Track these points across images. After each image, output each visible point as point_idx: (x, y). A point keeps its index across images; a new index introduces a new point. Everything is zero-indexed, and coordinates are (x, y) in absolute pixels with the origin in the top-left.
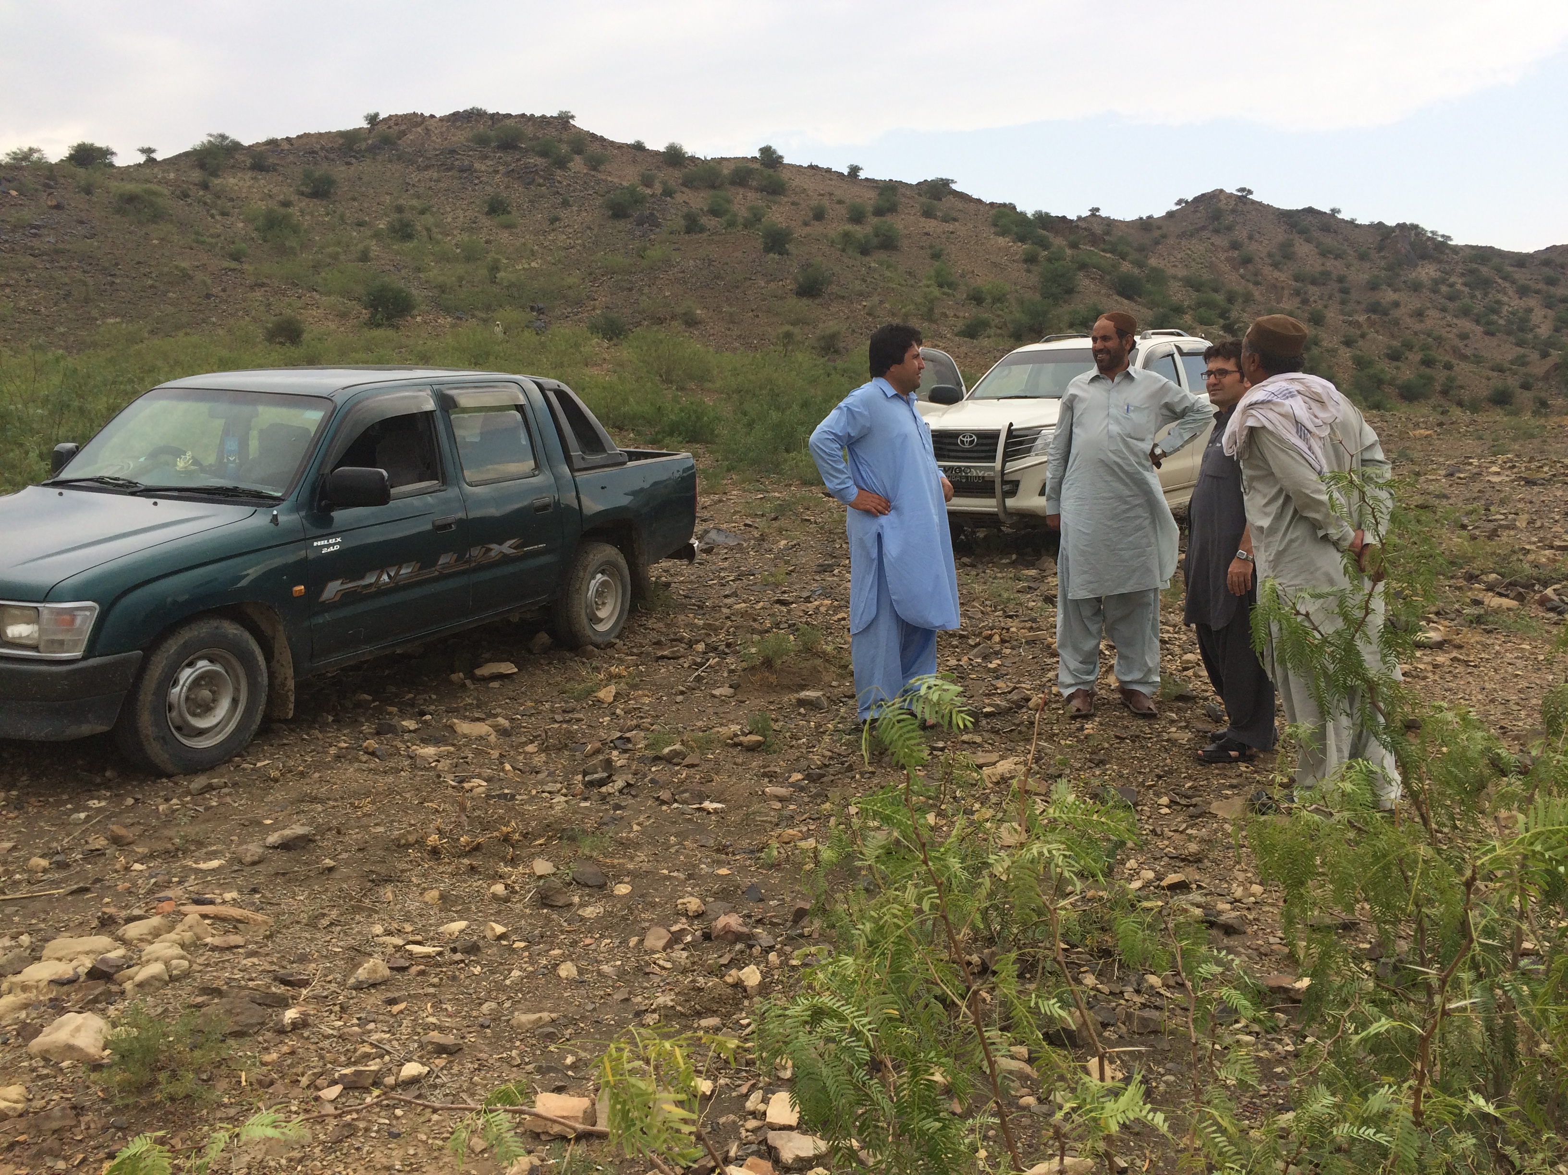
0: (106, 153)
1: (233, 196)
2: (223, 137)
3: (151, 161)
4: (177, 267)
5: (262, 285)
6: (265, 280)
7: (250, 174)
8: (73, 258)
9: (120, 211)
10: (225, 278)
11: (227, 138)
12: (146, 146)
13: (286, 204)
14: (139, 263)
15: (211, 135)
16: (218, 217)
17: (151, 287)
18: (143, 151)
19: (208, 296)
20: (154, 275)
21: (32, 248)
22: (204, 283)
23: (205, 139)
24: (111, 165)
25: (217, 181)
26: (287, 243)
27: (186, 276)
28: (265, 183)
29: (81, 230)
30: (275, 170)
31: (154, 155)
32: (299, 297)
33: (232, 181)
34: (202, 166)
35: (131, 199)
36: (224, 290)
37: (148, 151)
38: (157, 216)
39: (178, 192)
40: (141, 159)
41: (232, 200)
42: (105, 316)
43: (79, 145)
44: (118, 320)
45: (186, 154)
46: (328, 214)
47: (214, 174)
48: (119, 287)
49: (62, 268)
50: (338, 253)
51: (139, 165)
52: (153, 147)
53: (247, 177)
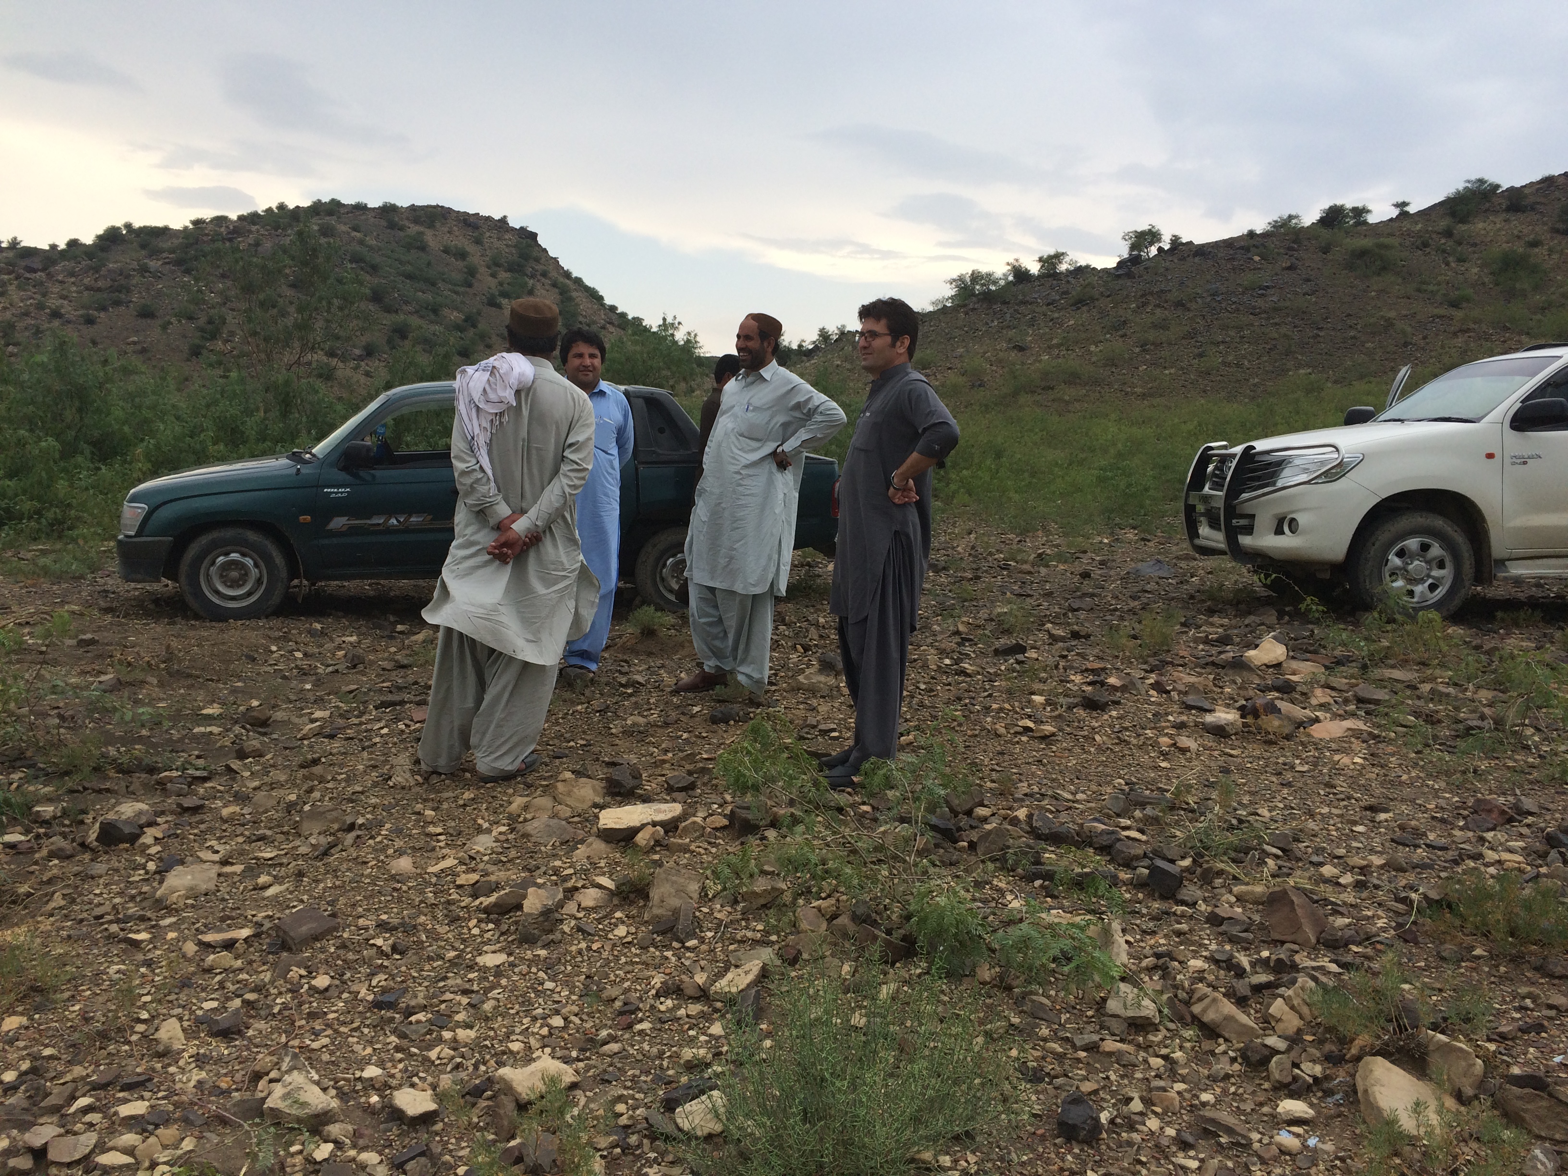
0: (1359, 212)
1: (1477, 240)
2: (1481, 181)
3: (1404, 215)
7: (1504, 215)
8: (1288, 315)
9: (1350, 266)
11: (1486, 182)
12: (1400, 200)
13: (1535, 244)
14: (1349, 315)
15: (1469, 182)
16: (1453, 265)
17: (1352, 338)
18: (1397, 205)
20: (1359, 327)
21: (1254, 308)
23: (1461, 186)
24: (1365, 223)
25: (1463, 227)
26: (1518, 286)
27: (1389, 324)
28: (1518, 224)
29: (1306, 288)
30: (1533, 209)
31: (1407, 209)
33: (1481, 225)
34: (1453, 214)
35: (1362, 253)
37: (1402, 205)
38: (1385, 269)
39: (1419, 242)
40: (1394, 213)
41: (1475, 245)
42: (1299, 366)
43: (1331, 208)
44: (1309, 371)
45: (1441, 204)
47: (1463, 220)
48: (1322, 340)
49: (1276, 324)
51: (1391, 220)
52: (1407, 200)
53: (1498, 220)
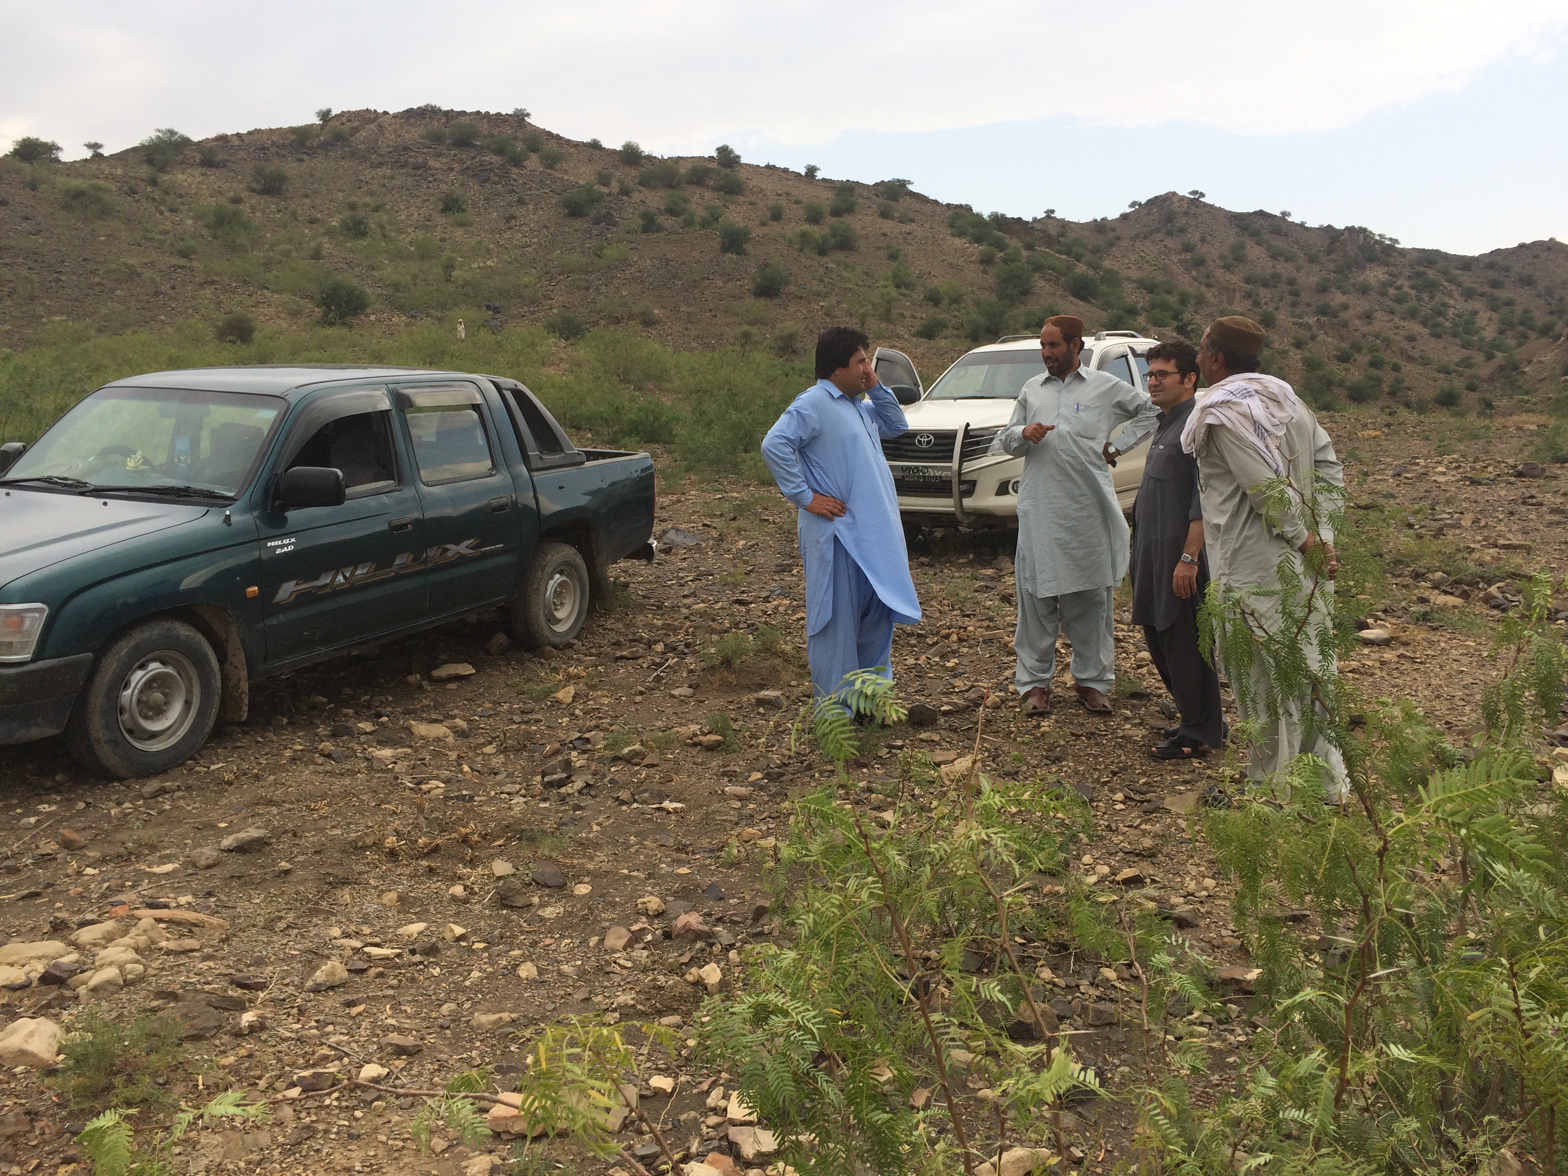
0: (52, 148)
1: (182, 192)
2: (172, 133)
3: (98, 157)
4: (125, 264)
5: (213, 282)
6: (215, 278)
7: (199, 170)
8: (18, 256)
9: (67, 207)
10: (174, 276)
11: (176, 133)
12: (93, 141)
13: (237, 201)
14: (85, 260)
15: (159, 131)
16: (166, 214)
17: (99, 284)
18: (90, 146)
19: (157, 294)
20: (101, 272)
22: (152, 279)
23: (153, 135)
24: (57, 161)
25: (166, 177)
26: (238, 240)
27: (133, 274)
28: (215, 178)
29: (26, 226)
30: (225, 166)
31: (100, 151)
32: (251, 296)
33: (181, 177)
34: (150, 162)
35: (78, 195)
36: (173, 288)
37: (95, 146)
38: (105, 212)
39: (126, 188)
40: (88, 154)
41: (181, 196)
42: (50, 313)
43: (24, 140)
44: (64, 318)
45: (134, 150)
46: (279, 211)
47: (162, 169)
48: (65, 285)
50: (290, 251)
51: (86, 160)
52: (100, 142)
53: (196, 173)
